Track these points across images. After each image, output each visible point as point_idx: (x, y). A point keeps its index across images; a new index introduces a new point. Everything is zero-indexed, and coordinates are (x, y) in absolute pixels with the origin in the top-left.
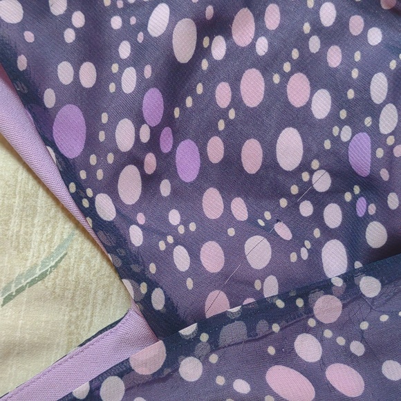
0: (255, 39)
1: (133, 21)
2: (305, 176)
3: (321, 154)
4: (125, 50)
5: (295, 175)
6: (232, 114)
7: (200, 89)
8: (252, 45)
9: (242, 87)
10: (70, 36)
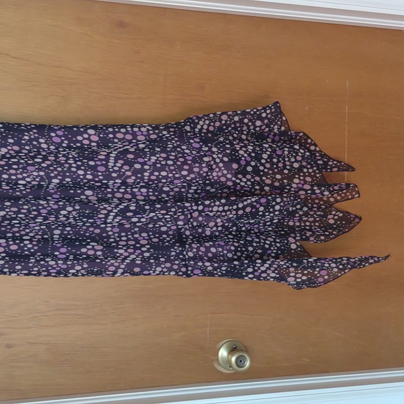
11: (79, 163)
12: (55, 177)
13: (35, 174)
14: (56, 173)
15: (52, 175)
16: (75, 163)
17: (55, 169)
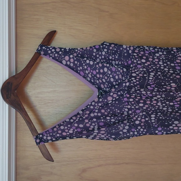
1: (84, 62)
2: (108, 72)
3: (109, 70)
5: (107, 72)
6: (99, 68)
7: (94, 66)
11: (165, 64)
12: (152, 72)
13: (141, 69)
14: (152, 69)
15: (150, 70)
16: (163, 64)
17: (152, 67)
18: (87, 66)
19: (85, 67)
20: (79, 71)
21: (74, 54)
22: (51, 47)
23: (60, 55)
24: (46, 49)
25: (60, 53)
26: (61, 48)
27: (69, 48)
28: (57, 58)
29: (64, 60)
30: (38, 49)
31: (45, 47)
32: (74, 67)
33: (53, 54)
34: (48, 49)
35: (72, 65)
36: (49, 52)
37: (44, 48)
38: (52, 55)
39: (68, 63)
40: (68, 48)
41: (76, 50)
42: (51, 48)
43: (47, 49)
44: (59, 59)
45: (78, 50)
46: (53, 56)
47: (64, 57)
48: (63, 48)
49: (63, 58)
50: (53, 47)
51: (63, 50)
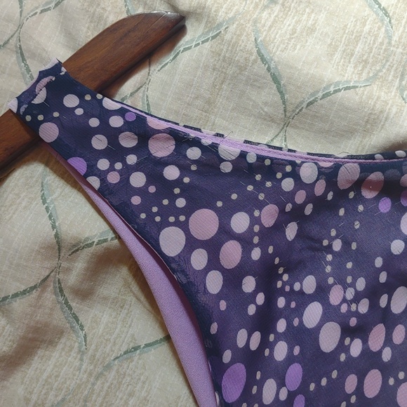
0: (383, 348)
1: (293, 305)
4: (281, 326)
6: (353, 400)
7: (335, 374)
8: (380, 352)
9: (365, 382)
10: (252, 310)
18: (291, 349)
19: (281, 351)
20: (227, 356)
21: (261, 206)
22: (122, 112)
23: (166, 187)
24: (79, 112)
25: (172, 173)
26: (182, 141)
27: (243, 155)
28: (136, 200)
29: (177, 224)
30: (31, 93)
31: (81, 97)
32: (223, 305)
33: (118, 166)
34: (94, 122)
35: (214, 282)
36: (99, 142)
37: (71, 101)
38: (112, 168)
39: (199, 259)
40: (236, 151)
41: (288, 184)
42: (116, 122)
43: (88, 115)
44: (145, 207)
45: (299, 183)
46: (113, 178)
47: (188, 211)
48: (196, 142)
49: (177, 212)
50: (131, 118)
51: (194, 153)
